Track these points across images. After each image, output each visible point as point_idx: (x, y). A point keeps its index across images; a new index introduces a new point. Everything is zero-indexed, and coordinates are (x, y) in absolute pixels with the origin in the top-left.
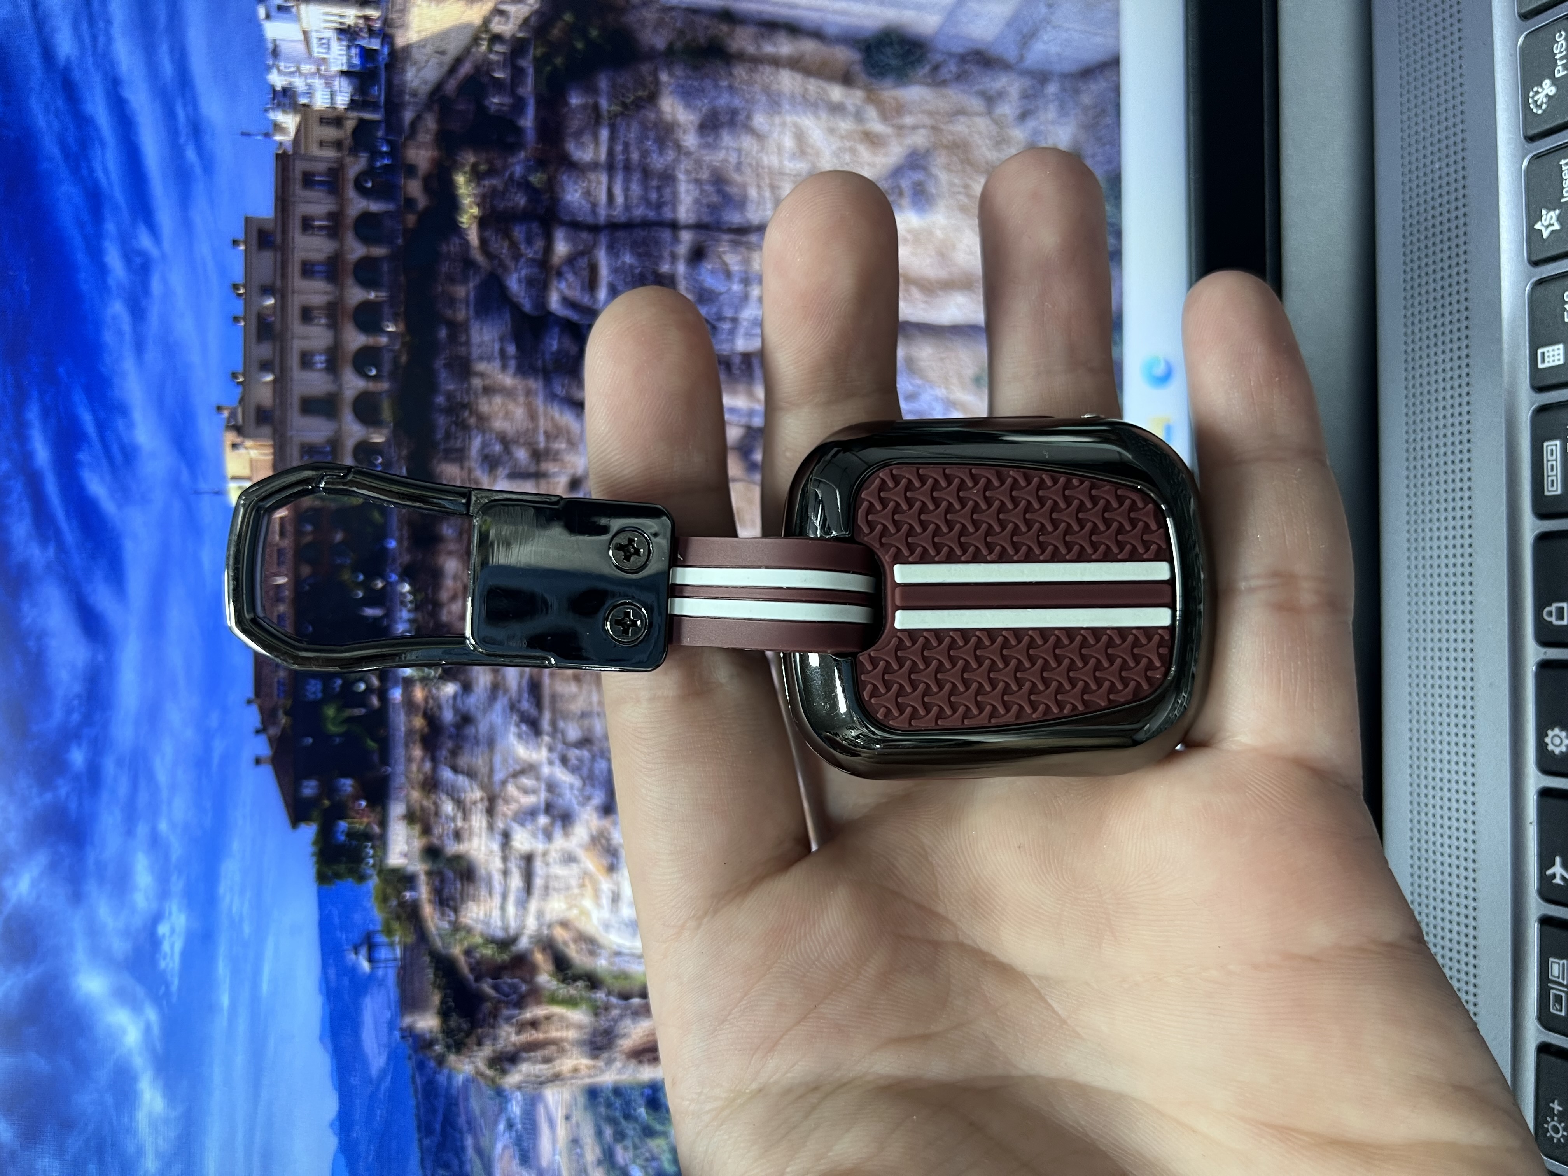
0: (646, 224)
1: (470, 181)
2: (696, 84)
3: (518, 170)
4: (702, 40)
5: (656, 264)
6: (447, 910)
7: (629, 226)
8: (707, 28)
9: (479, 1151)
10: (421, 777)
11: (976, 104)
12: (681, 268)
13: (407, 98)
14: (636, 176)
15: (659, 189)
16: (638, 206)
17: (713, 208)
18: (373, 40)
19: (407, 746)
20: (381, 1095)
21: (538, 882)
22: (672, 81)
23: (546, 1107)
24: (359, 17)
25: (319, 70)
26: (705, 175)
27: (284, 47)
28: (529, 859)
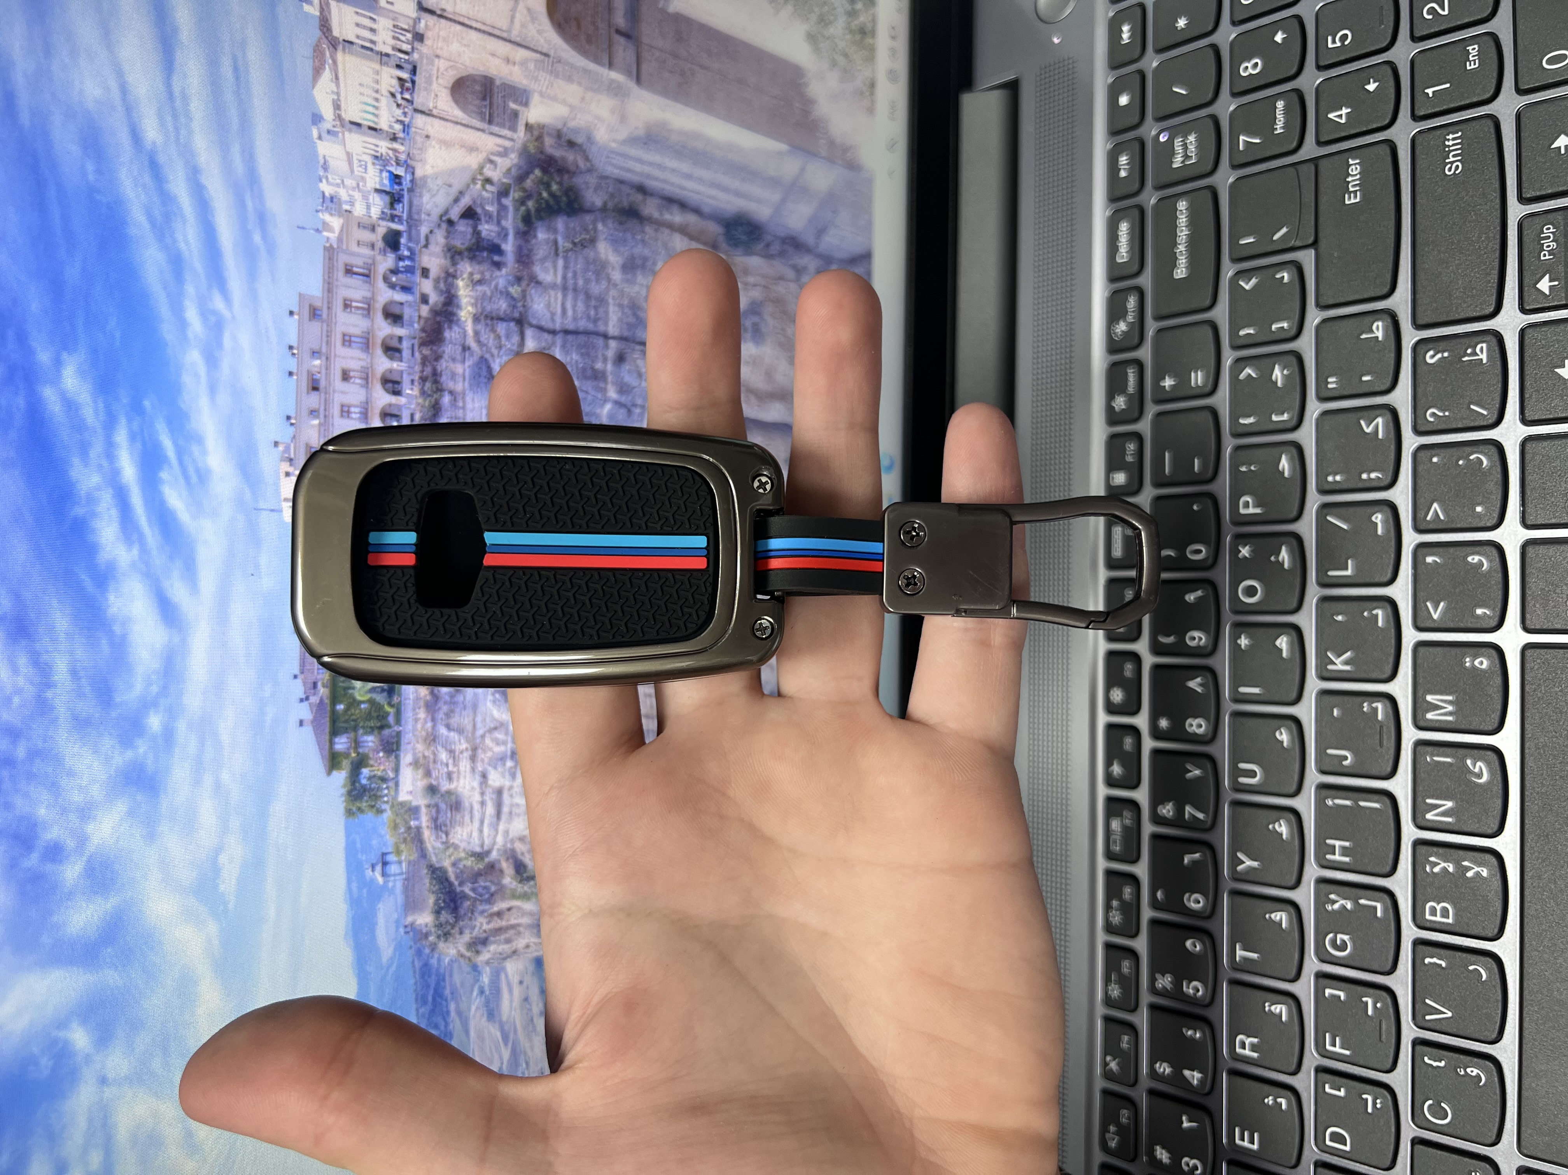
0: (587, 333)
1: (468, 286)
2: (621, 234)
3: (502, 282)
4: (625, 204)
5: (593, 361)
6: (440, 833)
7: (575, 333)
8: (628, 195)
9: (459, 1013)
10: (424, 733)
11: (790, 274)
12: (610, 367)
13: (423, 216)
14: (582, 297)
15: (596, 308)
16: (581, 318)
17: (630, 326)
18: (399, 168)
19: (414, 710)
20: (388, 978)
21: (505, 809)
22: (605, 230)
23: (507, 976)
24: (389, 149)
25: (358, 185)
26: (626, 302)
27: (332, 163)
28: (499, 792)
